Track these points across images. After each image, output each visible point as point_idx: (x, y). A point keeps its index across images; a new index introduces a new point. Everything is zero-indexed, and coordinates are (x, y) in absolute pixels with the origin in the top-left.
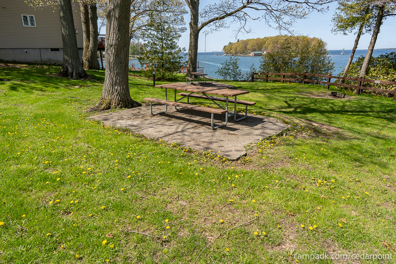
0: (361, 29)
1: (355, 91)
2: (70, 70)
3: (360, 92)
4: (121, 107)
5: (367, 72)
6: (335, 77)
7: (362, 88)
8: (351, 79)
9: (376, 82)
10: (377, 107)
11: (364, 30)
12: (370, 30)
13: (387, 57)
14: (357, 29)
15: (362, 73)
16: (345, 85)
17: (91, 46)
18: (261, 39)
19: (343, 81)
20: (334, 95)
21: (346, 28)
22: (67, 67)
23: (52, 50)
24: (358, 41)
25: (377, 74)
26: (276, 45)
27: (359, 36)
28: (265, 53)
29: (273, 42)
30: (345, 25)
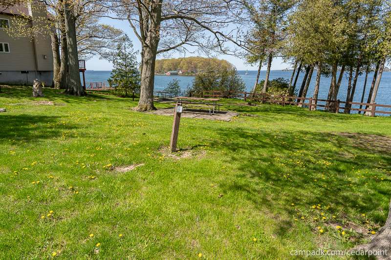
0: (261, 63)
1: (261, 102)
2: (75, 90)
3: (264, 102)
4: (152, 110)
5: (267, 90)
6: (249, 93)
7: (265, 100)
8: (258, 94)
9: (272, 96)
10: (273, 109)
11: (263, 64)
12: (266, 64)
13: (277, 80)
14: (258, 63)
15: (264, 91)
16: (254, 98)
17: (61, 69)
18: (176, 60)
19: (254, 96)
20: (250, 104)
22: (73, 88)
23: (23, 72)
24: (259, 70)
25: (272, 91)
26: (190, 65)
27: (260, 68)
28: (180, 72)
29: (188, 63)
30: (252, 61)
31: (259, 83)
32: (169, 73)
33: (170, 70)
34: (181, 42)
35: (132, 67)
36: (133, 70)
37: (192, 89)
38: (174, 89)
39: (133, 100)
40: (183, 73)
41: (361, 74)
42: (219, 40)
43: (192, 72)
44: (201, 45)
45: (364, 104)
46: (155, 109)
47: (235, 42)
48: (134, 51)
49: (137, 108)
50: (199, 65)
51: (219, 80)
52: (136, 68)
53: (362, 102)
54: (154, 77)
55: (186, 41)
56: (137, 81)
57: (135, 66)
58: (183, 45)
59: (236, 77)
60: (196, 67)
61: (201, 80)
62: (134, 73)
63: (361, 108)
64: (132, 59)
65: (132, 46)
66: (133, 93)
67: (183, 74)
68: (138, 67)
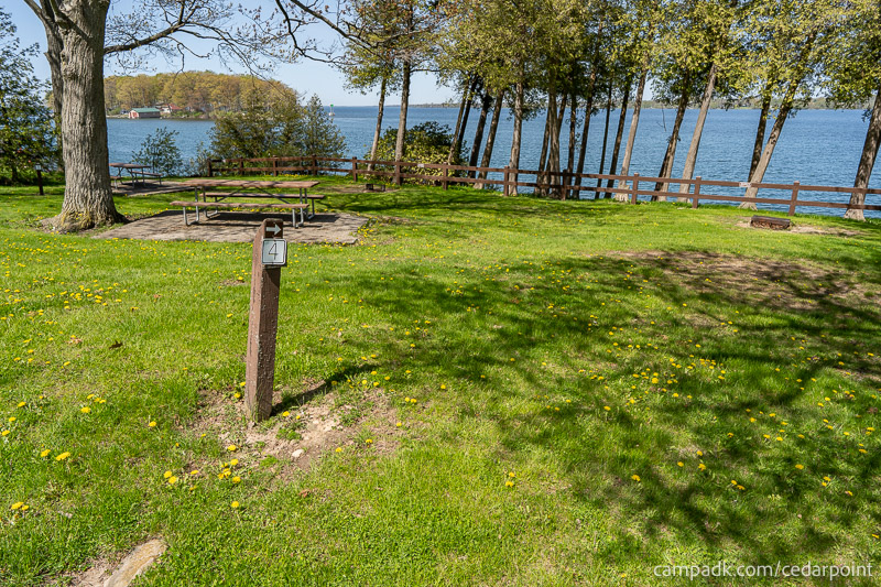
0: (383, 88)
1: (395, 180)
3: (401, 182)
4: (112, 223)
5: (404, 152)
7: (402, 175)
8: (384, 163)
9: (419, 165)
11: (388, 89)
13: (422, 128)
14: (378, 87)
15: (397, 154)
16: (378, 173)
18: (150, 78)
19: (373, 168)
20: (370, 187)
21: (364, 84)
24: (382, 104)
25: (416, 154)
26: (189, 92)
27: (383, 97)
28: (166, 111)
29: (183, 87)
30: (362, 80)
31: (382, 135)
32: (134, 113)
33: (137, 105)
34: (168, 26)
35: (24, 93)
36: (27, 102)
37: (213, 153)
38: (162, 155)
39: (42, 193)
40: (174, 112)
41: (595, 111)
42: (288, 19)
43: (198, 110)
44: (226, 36)
45: (606, 177)
46: (121, 220)
47: (333, 27)
48: (23, 46)
49: (59, 219)
50: (214, 92)
51: (279, 130)
52: (36, 98)
53: (601, 172)
54: (105, 125)
55: (181, 23)
56: (47, 137)
57: (33, 92)
58: (173, 35)
59: (322, 121)
60: (205, 98)
61: (232, 130)
62: (33, 112)
63: (599, 185)
64: (19, 70)
65: (13, 28)
66: (39, 172)
67: (174, 116)
68: (43, 96)
